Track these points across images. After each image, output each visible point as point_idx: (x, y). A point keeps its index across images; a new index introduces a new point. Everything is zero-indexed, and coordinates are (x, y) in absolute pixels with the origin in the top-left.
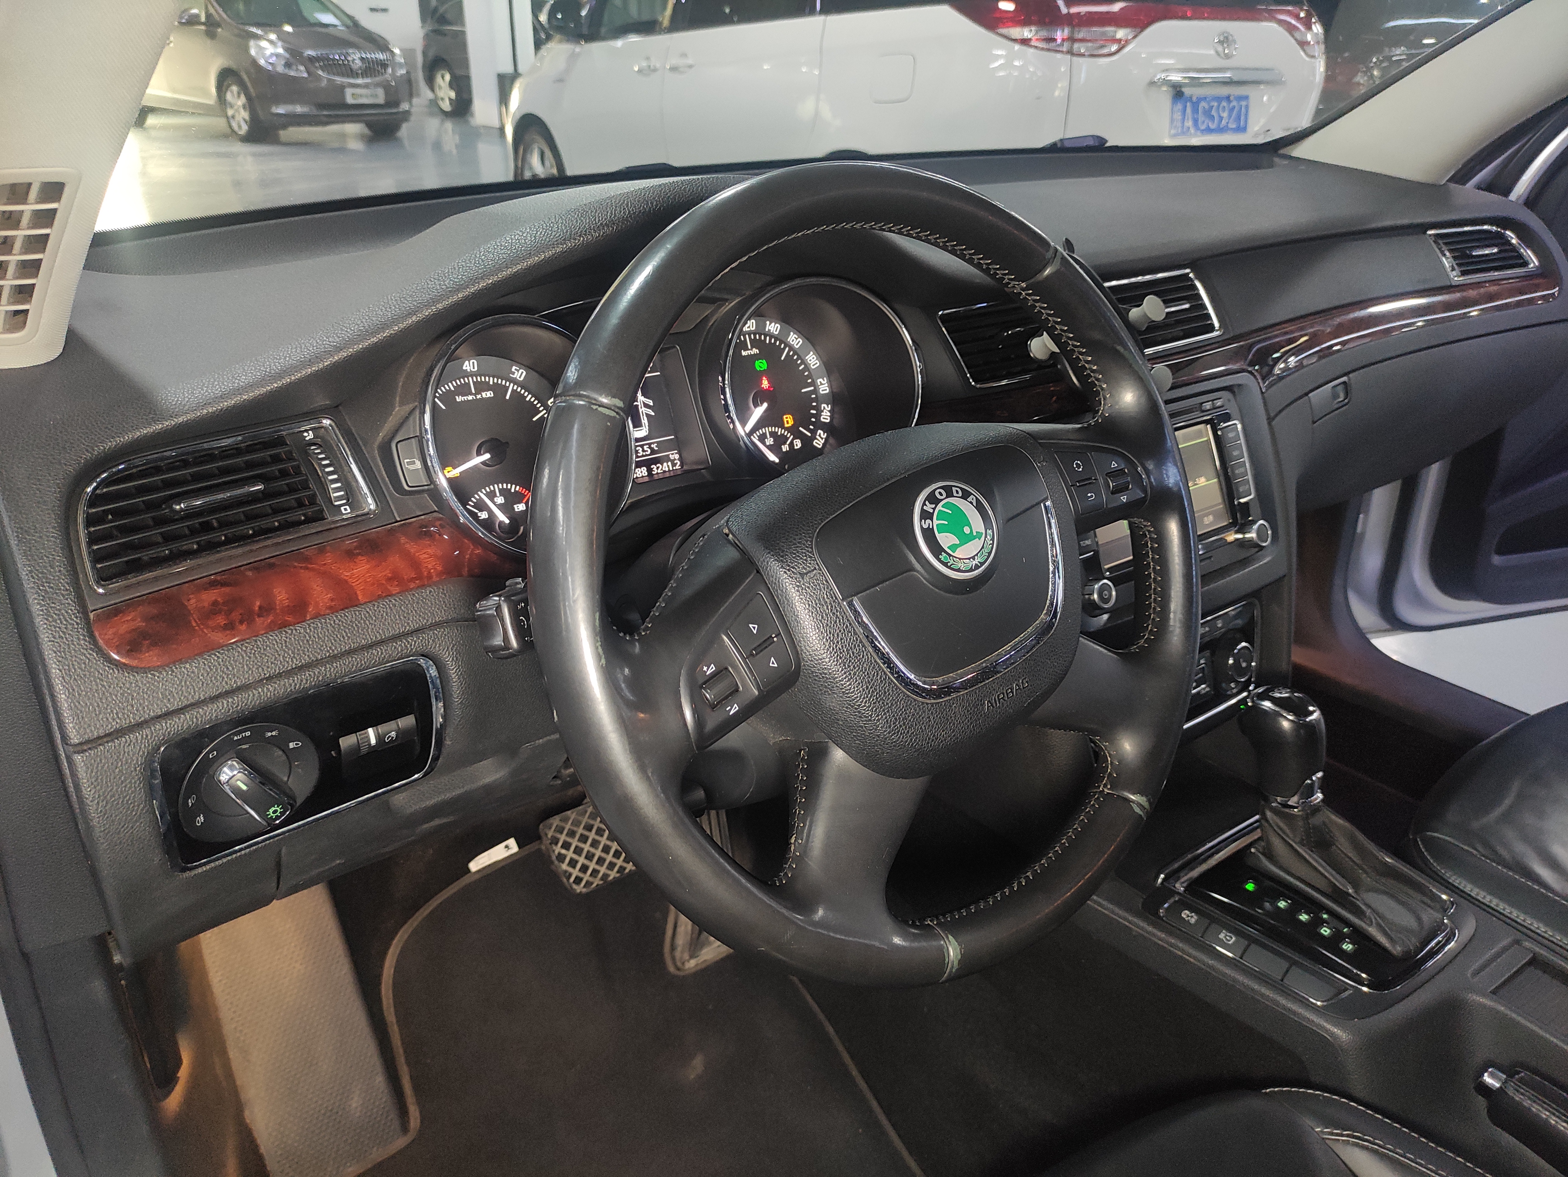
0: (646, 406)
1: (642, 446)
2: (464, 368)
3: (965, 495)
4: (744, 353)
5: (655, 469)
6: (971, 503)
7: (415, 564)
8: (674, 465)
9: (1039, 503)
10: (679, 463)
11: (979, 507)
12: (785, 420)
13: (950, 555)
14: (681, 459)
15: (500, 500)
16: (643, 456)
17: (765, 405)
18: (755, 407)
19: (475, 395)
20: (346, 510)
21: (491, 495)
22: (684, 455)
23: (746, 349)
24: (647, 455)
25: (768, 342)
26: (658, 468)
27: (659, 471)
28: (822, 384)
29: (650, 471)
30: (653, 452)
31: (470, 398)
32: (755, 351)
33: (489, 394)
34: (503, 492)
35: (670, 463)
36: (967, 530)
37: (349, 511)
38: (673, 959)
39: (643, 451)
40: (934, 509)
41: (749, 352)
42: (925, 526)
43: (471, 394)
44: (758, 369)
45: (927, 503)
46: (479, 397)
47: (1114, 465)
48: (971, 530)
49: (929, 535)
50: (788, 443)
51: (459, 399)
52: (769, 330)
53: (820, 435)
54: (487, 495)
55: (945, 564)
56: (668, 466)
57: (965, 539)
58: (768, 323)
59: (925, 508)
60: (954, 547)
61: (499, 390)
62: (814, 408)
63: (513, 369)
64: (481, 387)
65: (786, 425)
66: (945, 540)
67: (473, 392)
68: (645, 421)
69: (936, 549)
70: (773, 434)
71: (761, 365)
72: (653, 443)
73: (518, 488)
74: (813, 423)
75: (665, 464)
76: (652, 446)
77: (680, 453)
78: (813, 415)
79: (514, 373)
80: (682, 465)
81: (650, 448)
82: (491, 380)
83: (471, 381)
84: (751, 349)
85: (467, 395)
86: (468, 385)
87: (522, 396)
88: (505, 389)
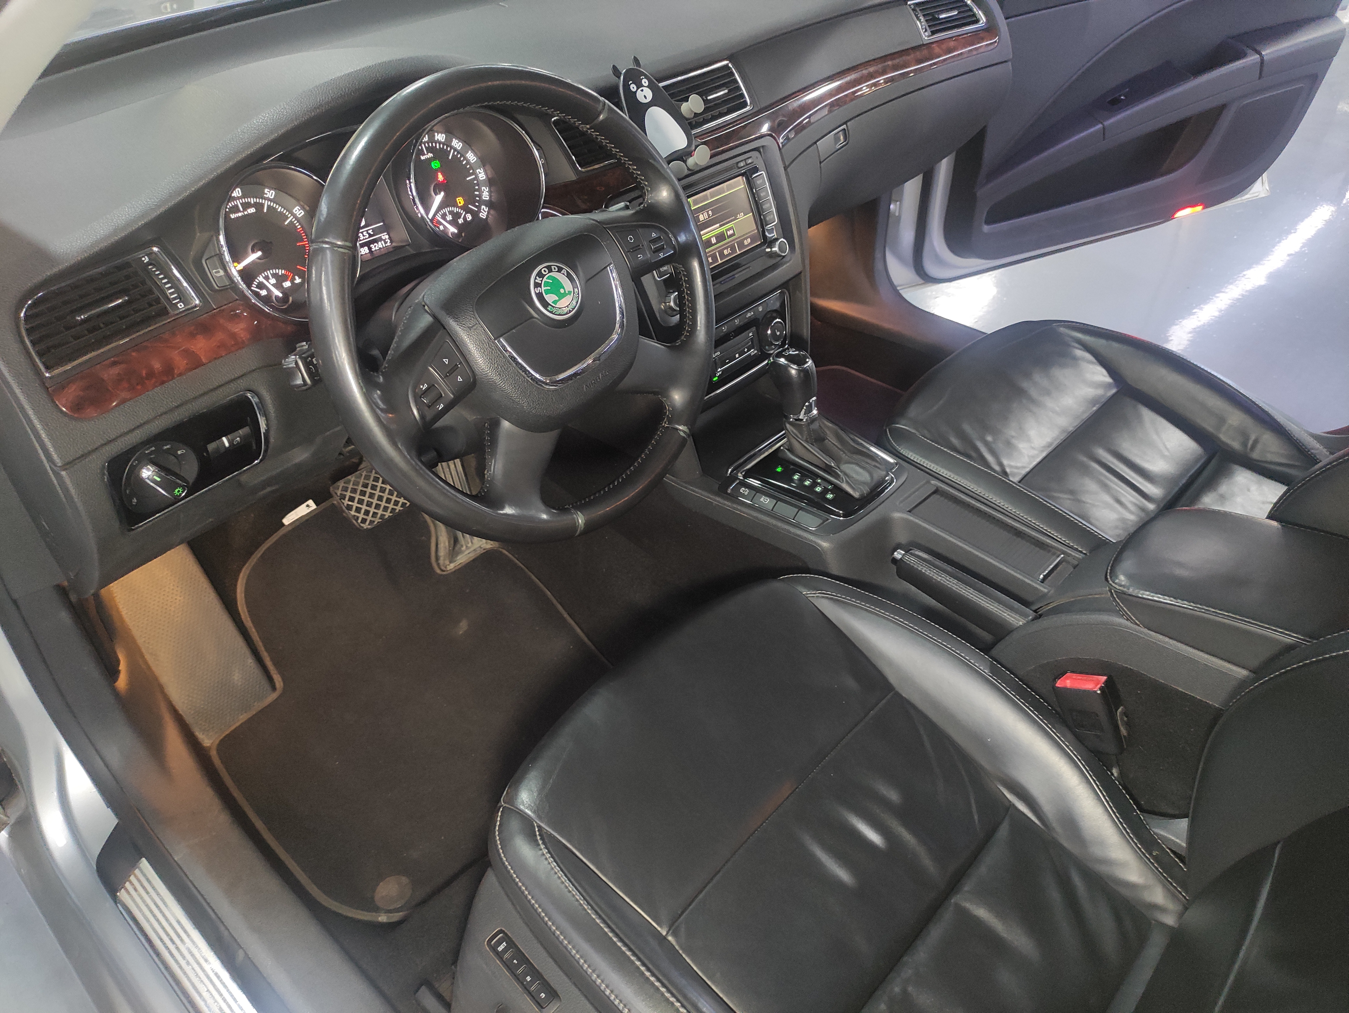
1: (362, 233)
2: (234, 195)
3: (560, 270)
4: (423, 158)
5: (373, 247)
6: (564, 274)
7: (233, 336)
8: (386, 243)
9: (606, 267)
10: (389, 241)
11: (569, 276)
12: (458, 201)
13: (553, 307)
14: (390, 238)
15: (273, 281)
16: (364, 239)
17: (442, 193)
18: (436, 195)
19: (243, 212)
20: (181, 306)
21: (267, 278)
22: (391, 235)
23: (424, 154)
24: (366, 239)
25: (438, 147)
26: (375, 246)
27: (377, 248)
28: (480, 173)
29: (370, 249)
30: (370, 236)
31: (240, 214)
32: (430, 155)
33: (252, 210)
34: (274, 276)
35: (383, 242)
36: (562, 291)
37: (183, 306)
38: (438, 565)
39: (364, 236)
40: (542, 281)
41: (426, 156)
42: (537, 292)
43: (240, 211)
44: (434, 167)
45: (537, 277)
46: (246, 213)
47: (654, 235)
48: (565, 291)
49: (540, 296)
50: (462, 217)
51: (233, 216)
52: (438, 139)
53: (483, 210)
54: (264, 278)
55: (551, 312)
56: (382, 244)
57: (561, 296)
58: (436, 134)
59: (536, 281)
60: (555, 302)
61: (259, 206)
62: (477, 190)
63: (266, 192)
64: (246, 206)
65: (459, 205)
66: (550, 298)
67: (242, 210)
69: (545, 304)
70: (450, 212)
71: (436, 164)
72: (369, 230)
73: (283, 271)
74: (478, 201)
75: (380, 243)
76: (369, 232)
77: (388, 234)
78: (477, 196)
79: (266, 194)
80: (391, 242)
81: (368, 233)
82: (252, 201)
83: (238, 203)
84: (427, 154)
85: (238, 213)
86: (237, 206)
87: (275, 209)
88: (262, 205)
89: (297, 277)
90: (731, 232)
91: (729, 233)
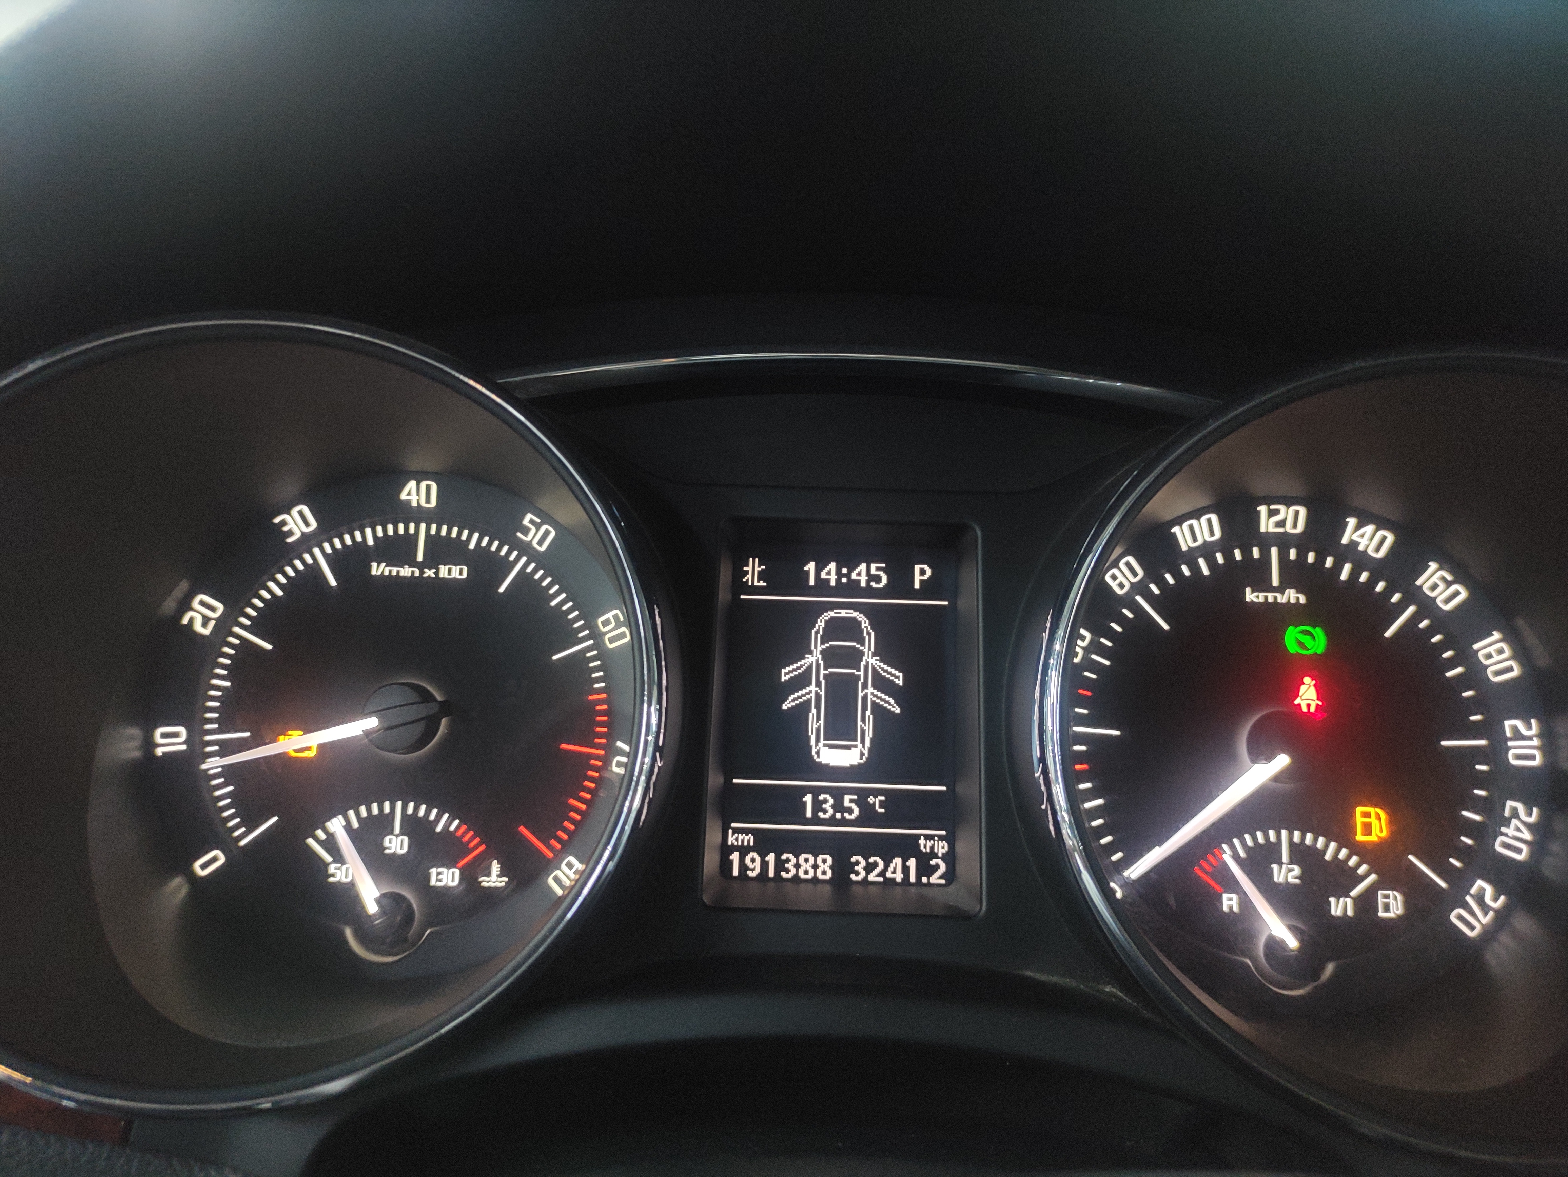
0: (881, 683)
1: (839, 795)
2: (403, 496)
4: (1250, 596)
5: (861, 868)
8: (925, 869)
10: (943, 867)
12: (1359, 820)
14: (950, 858)
15: (398, 844)
16: (832, 821)
17: (1282, 761)
18: (1254, 761)
19: (421, 567)
21: (379, 826)
22: (959, 847)
23: (1263, 584)
24: (844, 822)
25: (1342, 577)
26: (869, 868)
27: (873, 878)
28: (1518, 736)
29: (842, 868)
30: (868, 817)
31: (406, 572)
32: (1292, 596)
33: (456, 572)
34: (413, 826)
35: (912, 863)
39: (838, 806)
41: (1271, 596)
43: (413, 563)
44: (1292, 646)
46: (429, 573)
50: (1354, 893)
51: (377, 569)
52: (1354, 544)
53: (1480, 899)
54: (371, 821)
56: (906, 870)
62: (1476, 805)
63: (526, 522)
64: (442, 551)
65: (1360, 837)
68: (866, 725)
70: (1300, 854)
71: (1306, 639)
72: (876, 793)
73: (457, 824)
74: (1463, 853)
75: (897, 861)
76: (871, 800)
77: (950, 839)
78: (1470, 828)
79: (526, 531)
80: (950, 876)
81: (862, 801)
83: (422, 532)
84: (1281, 590)
85: (400, 563)
86: (410, 541)
87: (544, 596)
88: (500, 565)
89: (496, 867)
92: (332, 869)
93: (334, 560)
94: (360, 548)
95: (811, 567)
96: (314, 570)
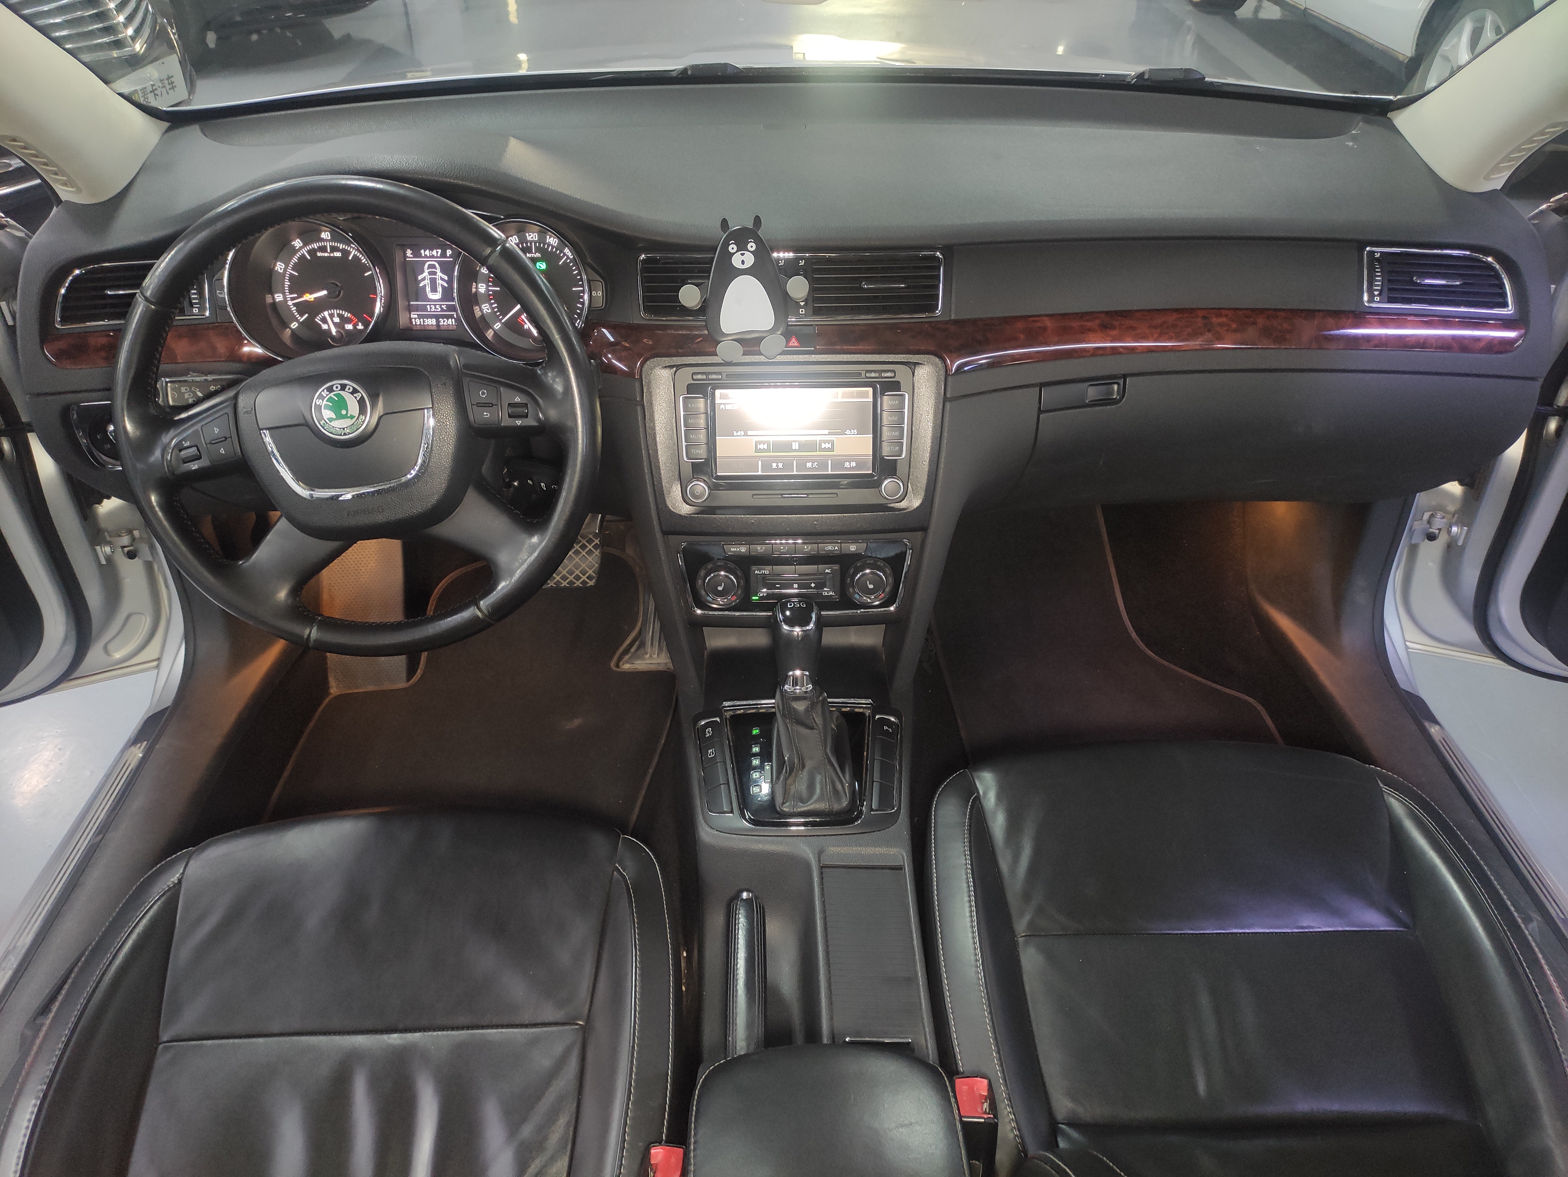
0: (442, 279)
1: (435, 305)
2: (322, 235)
3: (354, 392)
4: (529, 255)
5: (442, 322)
6: (356, 398)
9: (424, 409)
11: (361, 402)
13: (328, 423)
15: (337, 320)
16: (434, 312)
19: (329, 253)
20: (196, 311)
21: (332, 316)
23: (531, 252)
24: (437, 312)
25: (547, 250)
26: (444, 321)
27: (445, 324)
29: (438, 322)
30: (443, 310)
31: (326, 255)
32: (538, 255)
33: (338, 254)
34: (339, 316)
35: (453, 320)
36: (344, 412)
39: (435, 308)
40: (327, 395)
41: (533, 255)
42: (318, 403)
43: (327, 252)
44: (539, 268)
45: (325, 390)
46: (332, 255)
47: (518, 399)
48: (347, 413)
49: (318, 408)
51: (319, 254)
52: (550, 242)
54: (329, 315)
55: (323, 427)
56: (452, 322)
57: (341, 417)
58: (548, 237)
59: (322, 393)
60: (331, 420)
61: (346, 253)
64: (334, 249)
66: (328, 414)
67: (329, 251)
68: (440, 289)
69: (320, 418)
71: (541, 265)
72: (444, 305)
73: (349, 315)
75: (450, 320)
76: (443, 306)
81: (441, 307)
82: (341, 246)
83: (328, 245)
84: (535, 253)
85: (325, 252)
86: (326, 247)
87: (360, 260)
88: (349, 253)
89: (360, 324)
90: (828, 446)
91: (823, 446)
92: (323, 325)
93: (308, 252)
94: (314, 249)
95: (422, 251)
96: (303, 255)
